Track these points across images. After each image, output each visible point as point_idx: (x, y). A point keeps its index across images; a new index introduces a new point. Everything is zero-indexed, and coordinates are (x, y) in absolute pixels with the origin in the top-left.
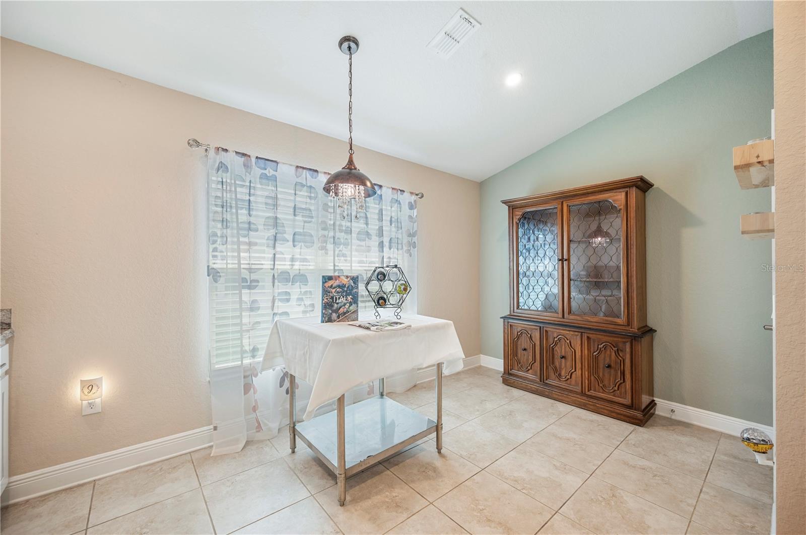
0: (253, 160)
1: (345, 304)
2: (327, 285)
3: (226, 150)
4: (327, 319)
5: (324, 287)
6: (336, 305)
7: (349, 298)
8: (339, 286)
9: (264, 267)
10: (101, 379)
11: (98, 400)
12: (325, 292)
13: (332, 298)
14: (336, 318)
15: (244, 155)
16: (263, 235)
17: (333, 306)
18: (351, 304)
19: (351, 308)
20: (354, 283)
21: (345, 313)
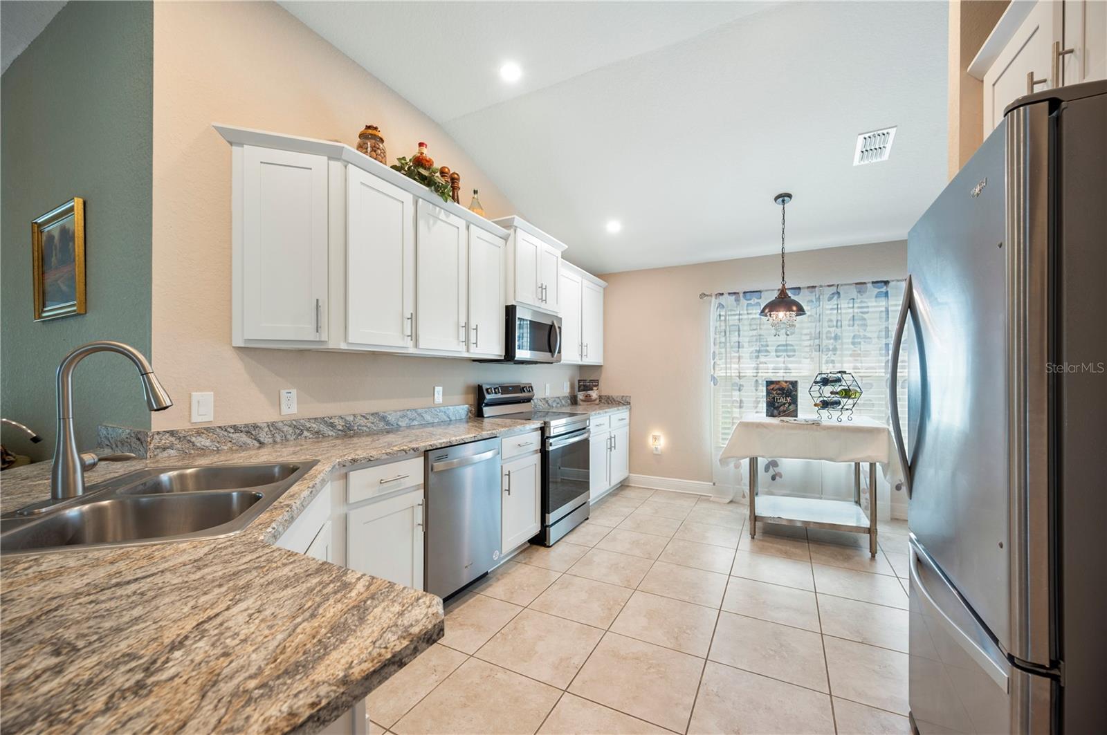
0: (741, 295)
1: (785, 404)
2: (769, 388)
3: (723, 294)
4: (770, 414)
5: (767, 389)
6: (777, 404)
7: (789, 399)
8: (779, 389)
9: (748, 375)
10: (659, 436)
11: (659, 447)
12: (768, 393)
13: (774, 398)
14: (777, 414)
15: (735, 293)
16: (747, 351)
17: (774, 405)
18: (790, 404)
19: (790, 407)
20: (793, 387)
21: (784, 411)
